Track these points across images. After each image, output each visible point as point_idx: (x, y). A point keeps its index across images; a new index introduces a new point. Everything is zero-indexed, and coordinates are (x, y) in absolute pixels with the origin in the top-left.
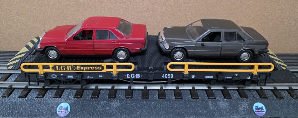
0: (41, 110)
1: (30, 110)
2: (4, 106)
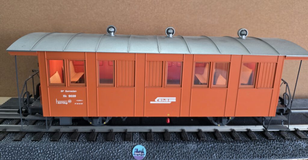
0: (115, 153)
1: (104, 153)
2: (76, 149)
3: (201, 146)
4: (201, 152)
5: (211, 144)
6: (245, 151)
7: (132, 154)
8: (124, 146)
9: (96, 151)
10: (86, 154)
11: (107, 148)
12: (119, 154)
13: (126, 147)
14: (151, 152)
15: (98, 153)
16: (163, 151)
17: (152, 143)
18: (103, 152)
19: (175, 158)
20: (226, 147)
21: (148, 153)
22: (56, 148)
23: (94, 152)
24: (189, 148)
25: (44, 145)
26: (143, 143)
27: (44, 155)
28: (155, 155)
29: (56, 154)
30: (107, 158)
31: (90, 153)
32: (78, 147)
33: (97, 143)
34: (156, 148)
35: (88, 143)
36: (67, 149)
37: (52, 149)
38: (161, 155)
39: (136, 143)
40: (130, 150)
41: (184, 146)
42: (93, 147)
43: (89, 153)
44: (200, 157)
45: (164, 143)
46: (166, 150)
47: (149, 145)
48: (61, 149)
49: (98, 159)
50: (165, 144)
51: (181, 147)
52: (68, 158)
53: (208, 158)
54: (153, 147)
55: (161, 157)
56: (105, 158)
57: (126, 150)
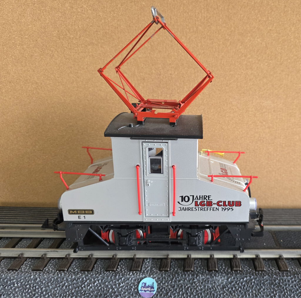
0: (116, 288)
3: (233, 280)
4: (232, 288)
5: (246, 277)
6: (292, 287)
7: (138, 290)
8: (128, 279)
9: (91, 285)
10: (77, 289)
11: (105, 281)
12: (120, 289)
13: (131, 280)
14: (164, 287)
15: (93, 288)
16: (180, 285)
17: (166, 275)
18: (99, 287)
19: (196, 296)
20: (267, 281)
21: (160, 288)
22: (37, 280)
23: (87, 287)
24: (216, 282)
25: (22, 277)
26: (153, 275)
27: (22, 290)
28: (169, 292)
29: (38, 289)
30: (104, 295)
31: (82, 288)
32: (67, 280)
33: (93, 274)
34: (171, 282)
35: (81, 275)
36: (52, 282)
37: (32, 282)
38: (176, 291)
39: (144, 274)
40: (136, 283)
41: (209, 279)
42: (87, 280)
43: (80, 288)
44: (229, 295)
45: (182, 276)
46: (184, 285)
47: (161, 278)
48: (44, 282)
49: (92, 296)
50: (184, 276)
51: (206, 281)
52: (53, 295)
53: (240, 296)
54: (167, 281)
55: (176, 294)
56: (101, 295)
57: (131, 284)
